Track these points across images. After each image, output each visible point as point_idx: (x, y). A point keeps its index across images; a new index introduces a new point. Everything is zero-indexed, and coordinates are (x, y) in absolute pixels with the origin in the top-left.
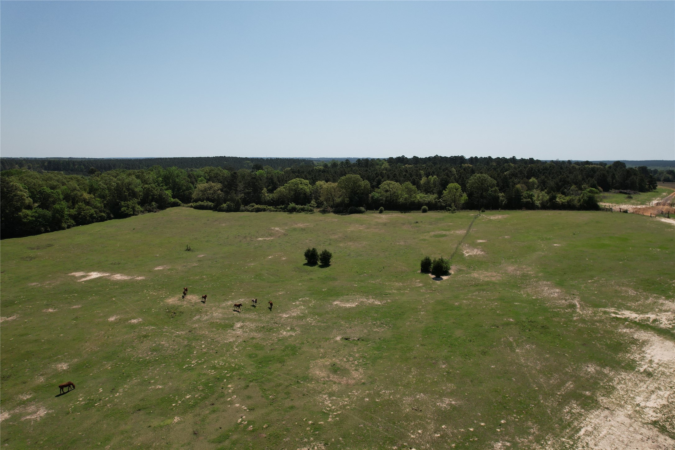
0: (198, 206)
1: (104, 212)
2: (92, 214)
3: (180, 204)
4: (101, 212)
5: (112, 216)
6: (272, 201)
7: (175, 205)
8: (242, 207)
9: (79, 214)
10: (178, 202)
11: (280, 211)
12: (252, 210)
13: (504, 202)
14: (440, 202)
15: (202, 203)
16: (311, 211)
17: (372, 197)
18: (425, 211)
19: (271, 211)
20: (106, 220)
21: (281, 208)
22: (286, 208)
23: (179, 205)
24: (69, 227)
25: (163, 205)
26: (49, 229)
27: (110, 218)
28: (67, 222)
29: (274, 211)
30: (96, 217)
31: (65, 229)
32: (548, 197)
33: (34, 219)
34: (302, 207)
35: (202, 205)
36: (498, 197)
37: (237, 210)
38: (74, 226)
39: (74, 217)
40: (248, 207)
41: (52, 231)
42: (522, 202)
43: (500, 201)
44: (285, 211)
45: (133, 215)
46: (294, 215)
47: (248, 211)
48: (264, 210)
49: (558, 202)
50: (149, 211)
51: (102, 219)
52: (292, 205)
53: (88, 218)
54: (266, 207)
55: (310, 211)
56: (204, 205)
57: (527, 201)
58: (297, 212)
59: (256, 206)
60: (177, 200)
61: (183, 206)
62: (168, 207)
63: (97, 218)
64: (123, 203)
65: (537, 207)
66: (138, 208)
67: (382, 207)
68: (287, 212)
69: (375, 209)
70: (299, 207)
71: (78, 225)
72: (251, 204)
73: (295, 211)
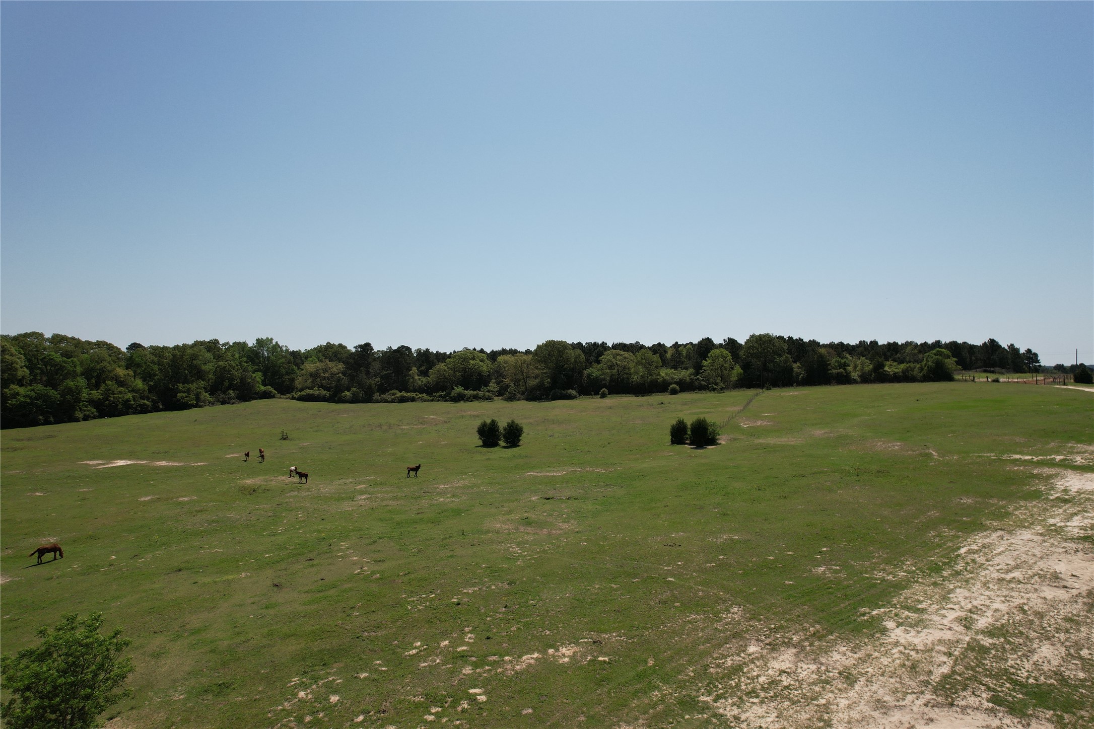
0: (305, 395)
1: (148, 399)
2: (128, 400)
3: (274, 395)
4: (142, 398)
5: (161, 407)
6: (425, 388)
7: (266, 395)
8: (376, 396)
9: (106, 398)
10: (271, 392)
11: (438, 401)
12: (392, 399)
14: (698, 379)
15: (311, 392)
16: (489, 399)
17: (589, 375)
18: (674, 392)
19: (423, 400)
20: (150, 412)
21: (440, 396)
22: (448, 394)
23: (273, 397)
24: (86, 418)
25: (246, 394)
26: (52, 420)
27: (157, 410)
28: (84, 411)
29: (428, 401)
30: (134, 406)
31: (79, 421)
32: (871, 366)
33: (28, 400)
34: (475, 392)
35: (312, 395)
36: (792, 369)
37: (368, 400)
38: (94, 418)
39: (97, 404)
40: (386, 396)
41: (56, 423)
42: (831, 373)
43: (794, 375)
44: (446, 401)
45: (196, 406)
46: (462, 405)
47: (387, 401)
48: (413, 400)
49: (888, 372)
50: (223, 403)
51: (143, 410)
52: (459, 389)
53: (120, 406)
54: (416, 395)
55: (487, 399)
56: (314, 394)
57: (838, 373)
58: (466, 401)
59: (399, 394)
60: (270, 388)
61: (280, 398)
62: (255, 399)
63: (136, 408)
64: (180, 386)
65: (854, 382)
66: (206, 396)
67: (604, 389)
68: (450, 401)
69: (593, 393)
70: (469, 393)
71: (101, 416)
72: (390, 392)
73: (463, 400)
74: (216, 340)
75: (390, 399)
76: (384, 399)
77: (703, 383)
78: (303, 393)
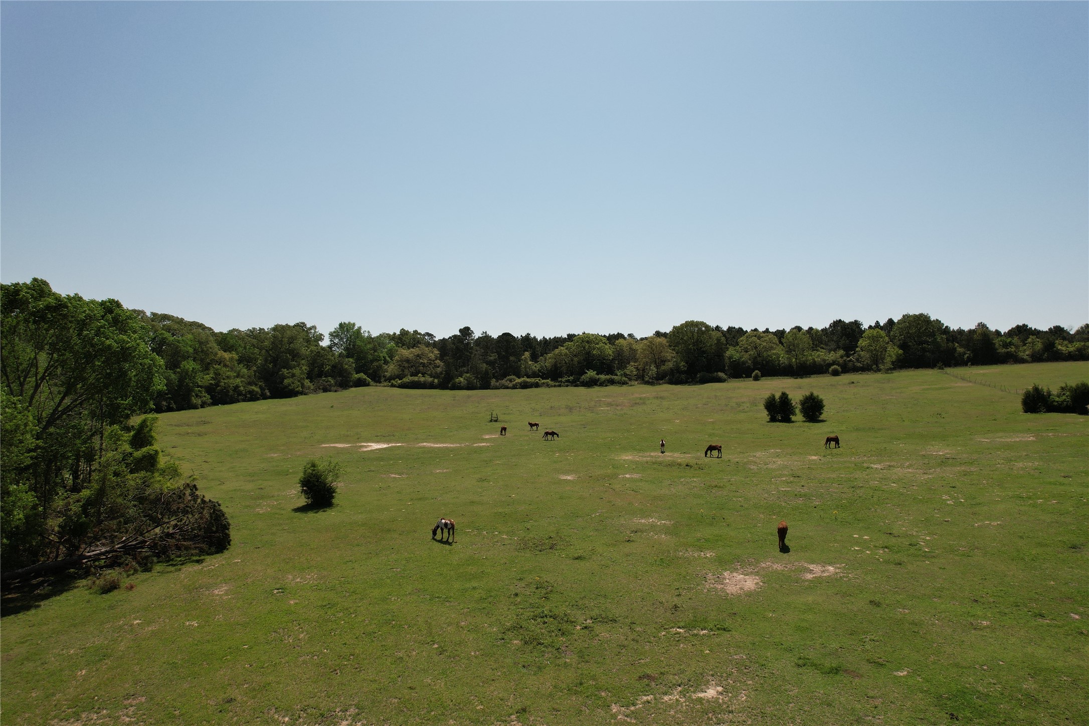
0: (409, 383)
1: (256, 385)
2: (237, 387)
3: (369, 383)
4: (250, 384)
5: (268, 394)
6: (540, 374)
7: (360, 383)
8: (493, 382)
9: (217, 385)
10: (365, 379)
11: (567, 386)
12: (514, 385)
13: (966, 356)
14: (851, 360)
15: (416, 379)
16: (624, 383)
17: (730, 358)
18: (836, 373)
19: (548, 386)
20: (258, 399)
21: (568, 381)
22: (578, 379)
23: (368, 385)
24: (203, 405)
25: (345, 383)
26: (174, 406)
27: (265, 397)
28: (200, 397)
29: (555, 386)
30: (244, 392)
31: (198, 408)
32: (1042, 345)
34: (609, 377)
35: (417, 382)
36: (953, 349)
37: (486, 386)
38: (210, 405)
39: (210, 389)
40: (505, 382)
41: (177, 409)
43: (956, 355)
44: (576, 386)
45: (302, 393)
46: (596, 389)
47: (507, 388)
48: (537, 385)
50: (325, 390)
51: (252, 397)
52: (591, 373)
53: (231, 392)
54: (539, 380)
56: (420, 381)
57: (1008, 352)
58: (599, 386)
59: (518, 380)
60: (362, 375)
61: (377, 386)
62: (350, 387)
63: (245, 395)
64: (285, 371)
65: (1022, 361)
66: (307, 383)
67: (757, 371)
68: (582, 386)
69: (744, 375)
70: (603, 377)
71: (215, 403)
72: (508, 377)
73: (596, 385)
74: (303, 323)
75: (511, 385)
76: (503, 385)
77: (859, 365)
78: (405, 380)
